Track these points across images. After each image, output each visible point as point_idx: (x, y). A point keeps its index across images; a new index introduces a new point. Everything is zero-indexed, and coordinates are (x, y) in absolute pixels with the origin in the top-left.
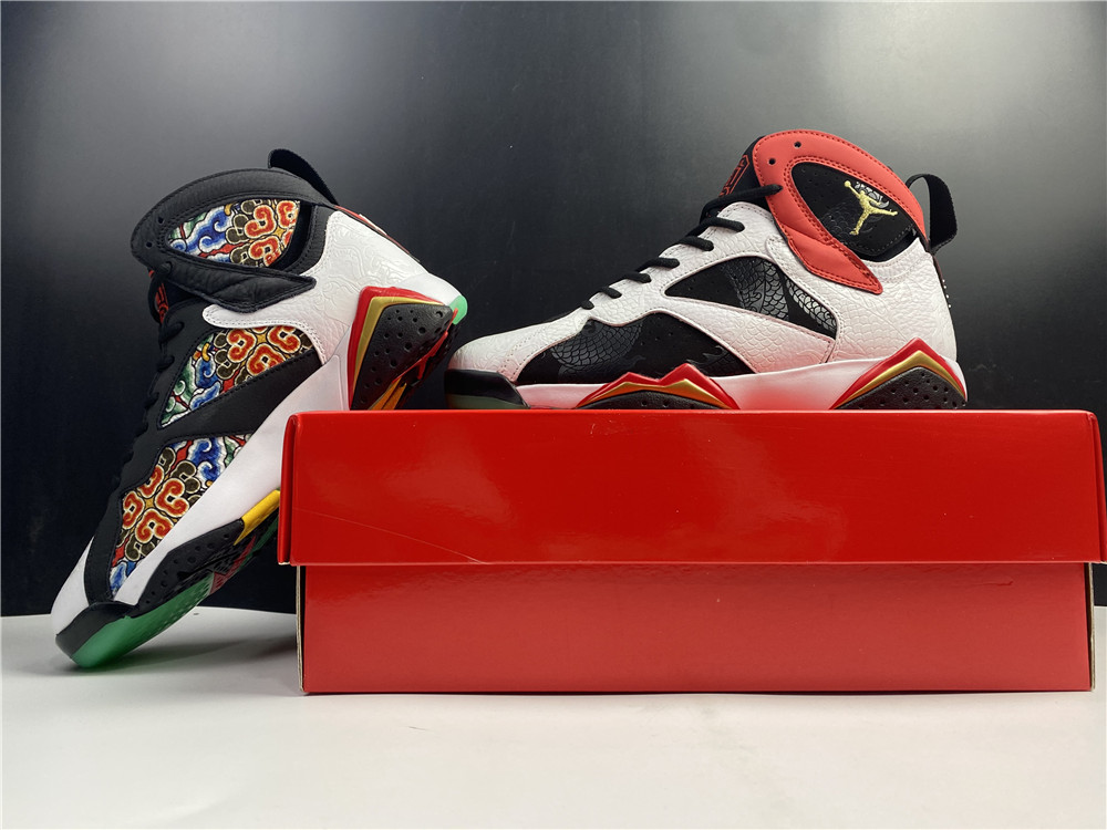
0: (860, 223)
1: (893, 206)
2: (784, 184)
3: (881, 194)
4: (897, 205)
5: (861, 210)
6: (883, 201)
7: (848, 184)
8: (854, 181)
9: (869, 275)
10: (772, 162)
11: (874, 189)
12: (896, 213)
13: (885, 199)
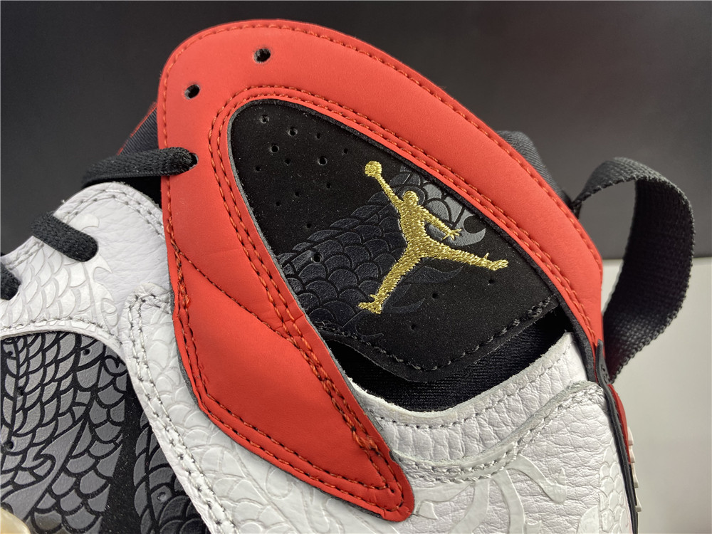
0: (390, 282)
1: (498, 241)
2: (203, 154)
3: (465, 205)
4: (509, 241)
5: (396, 245)
6: (470, 227)
7: (374, 169)
8: (393, 163)
9: (380, 453)
10: (194, 91)
11: (447, 192)
12: (503, 264)
13: (478, 221)
